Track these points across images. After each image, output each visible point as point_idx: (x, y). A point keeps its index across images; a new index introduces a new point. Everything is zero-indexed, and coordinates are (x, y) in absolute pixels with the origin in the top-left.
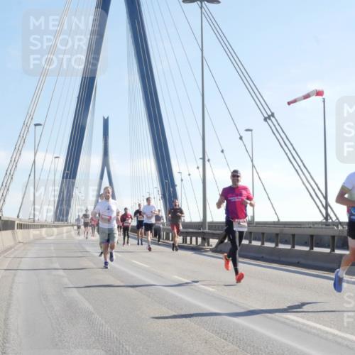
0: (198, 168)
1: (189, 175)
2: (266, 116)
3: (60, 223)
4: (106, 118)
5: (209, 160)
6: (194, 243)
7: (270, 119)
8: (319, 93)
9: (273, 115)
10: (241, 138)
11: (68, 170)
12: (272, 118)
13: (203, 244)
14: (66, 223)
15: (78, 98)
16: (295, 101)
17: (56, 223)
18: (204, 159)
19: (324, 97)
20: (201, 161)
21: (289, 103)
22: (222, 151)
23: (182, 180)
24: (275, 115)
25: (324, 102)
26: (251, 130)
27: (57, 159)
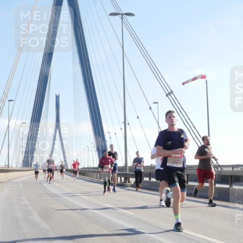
0: (121, 129)
1: (115, 134)
2: (167, 93)
3: (26, 168)
4: (58, 95)
5: (128, 124)
6: (119, 181)
7: (170, 95)
8: (203, 77)
9: (172, 92)
10: (150, 108)
11: (32, 131)
12: (171, 94)
13: (125, 182)
14: (30, 169)
15: (39, 81)
16: (187, 82)
17: (24, 168)
18: (125, 123)
19: (206, 79)
20: (123, 124)
21: (183, 84)
22: (138, 118)
23: (110, 138)
24: (173, 92)
25: (207, 83)
26: (157, 103)
27: (24, 124)
